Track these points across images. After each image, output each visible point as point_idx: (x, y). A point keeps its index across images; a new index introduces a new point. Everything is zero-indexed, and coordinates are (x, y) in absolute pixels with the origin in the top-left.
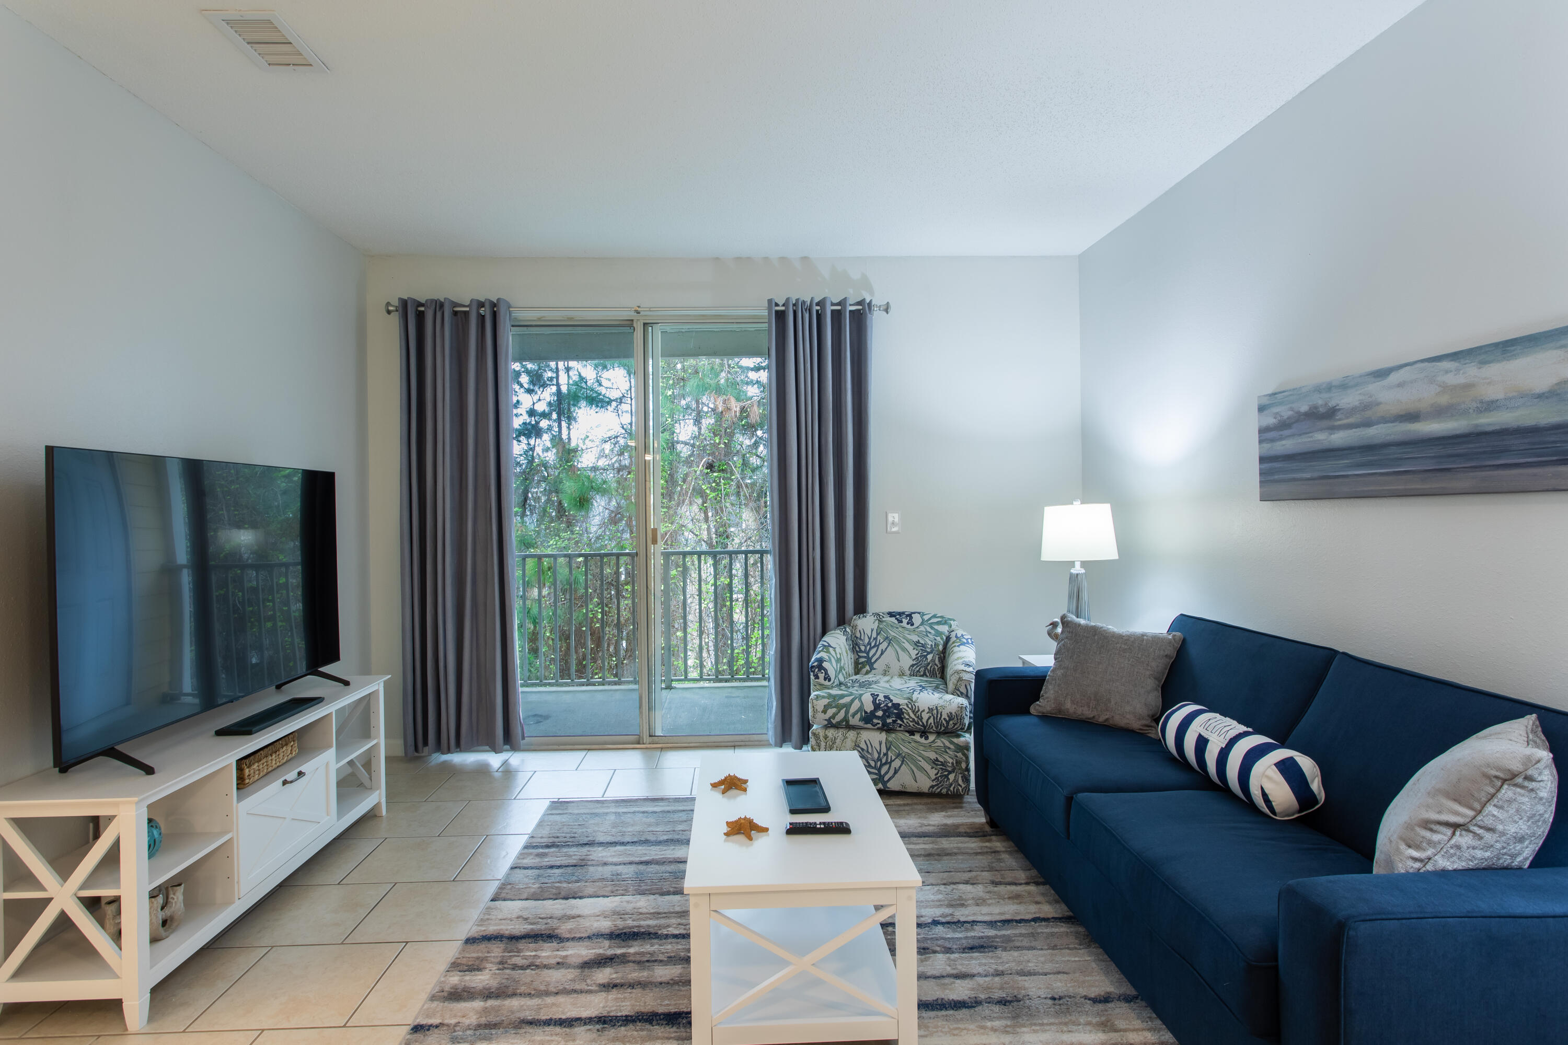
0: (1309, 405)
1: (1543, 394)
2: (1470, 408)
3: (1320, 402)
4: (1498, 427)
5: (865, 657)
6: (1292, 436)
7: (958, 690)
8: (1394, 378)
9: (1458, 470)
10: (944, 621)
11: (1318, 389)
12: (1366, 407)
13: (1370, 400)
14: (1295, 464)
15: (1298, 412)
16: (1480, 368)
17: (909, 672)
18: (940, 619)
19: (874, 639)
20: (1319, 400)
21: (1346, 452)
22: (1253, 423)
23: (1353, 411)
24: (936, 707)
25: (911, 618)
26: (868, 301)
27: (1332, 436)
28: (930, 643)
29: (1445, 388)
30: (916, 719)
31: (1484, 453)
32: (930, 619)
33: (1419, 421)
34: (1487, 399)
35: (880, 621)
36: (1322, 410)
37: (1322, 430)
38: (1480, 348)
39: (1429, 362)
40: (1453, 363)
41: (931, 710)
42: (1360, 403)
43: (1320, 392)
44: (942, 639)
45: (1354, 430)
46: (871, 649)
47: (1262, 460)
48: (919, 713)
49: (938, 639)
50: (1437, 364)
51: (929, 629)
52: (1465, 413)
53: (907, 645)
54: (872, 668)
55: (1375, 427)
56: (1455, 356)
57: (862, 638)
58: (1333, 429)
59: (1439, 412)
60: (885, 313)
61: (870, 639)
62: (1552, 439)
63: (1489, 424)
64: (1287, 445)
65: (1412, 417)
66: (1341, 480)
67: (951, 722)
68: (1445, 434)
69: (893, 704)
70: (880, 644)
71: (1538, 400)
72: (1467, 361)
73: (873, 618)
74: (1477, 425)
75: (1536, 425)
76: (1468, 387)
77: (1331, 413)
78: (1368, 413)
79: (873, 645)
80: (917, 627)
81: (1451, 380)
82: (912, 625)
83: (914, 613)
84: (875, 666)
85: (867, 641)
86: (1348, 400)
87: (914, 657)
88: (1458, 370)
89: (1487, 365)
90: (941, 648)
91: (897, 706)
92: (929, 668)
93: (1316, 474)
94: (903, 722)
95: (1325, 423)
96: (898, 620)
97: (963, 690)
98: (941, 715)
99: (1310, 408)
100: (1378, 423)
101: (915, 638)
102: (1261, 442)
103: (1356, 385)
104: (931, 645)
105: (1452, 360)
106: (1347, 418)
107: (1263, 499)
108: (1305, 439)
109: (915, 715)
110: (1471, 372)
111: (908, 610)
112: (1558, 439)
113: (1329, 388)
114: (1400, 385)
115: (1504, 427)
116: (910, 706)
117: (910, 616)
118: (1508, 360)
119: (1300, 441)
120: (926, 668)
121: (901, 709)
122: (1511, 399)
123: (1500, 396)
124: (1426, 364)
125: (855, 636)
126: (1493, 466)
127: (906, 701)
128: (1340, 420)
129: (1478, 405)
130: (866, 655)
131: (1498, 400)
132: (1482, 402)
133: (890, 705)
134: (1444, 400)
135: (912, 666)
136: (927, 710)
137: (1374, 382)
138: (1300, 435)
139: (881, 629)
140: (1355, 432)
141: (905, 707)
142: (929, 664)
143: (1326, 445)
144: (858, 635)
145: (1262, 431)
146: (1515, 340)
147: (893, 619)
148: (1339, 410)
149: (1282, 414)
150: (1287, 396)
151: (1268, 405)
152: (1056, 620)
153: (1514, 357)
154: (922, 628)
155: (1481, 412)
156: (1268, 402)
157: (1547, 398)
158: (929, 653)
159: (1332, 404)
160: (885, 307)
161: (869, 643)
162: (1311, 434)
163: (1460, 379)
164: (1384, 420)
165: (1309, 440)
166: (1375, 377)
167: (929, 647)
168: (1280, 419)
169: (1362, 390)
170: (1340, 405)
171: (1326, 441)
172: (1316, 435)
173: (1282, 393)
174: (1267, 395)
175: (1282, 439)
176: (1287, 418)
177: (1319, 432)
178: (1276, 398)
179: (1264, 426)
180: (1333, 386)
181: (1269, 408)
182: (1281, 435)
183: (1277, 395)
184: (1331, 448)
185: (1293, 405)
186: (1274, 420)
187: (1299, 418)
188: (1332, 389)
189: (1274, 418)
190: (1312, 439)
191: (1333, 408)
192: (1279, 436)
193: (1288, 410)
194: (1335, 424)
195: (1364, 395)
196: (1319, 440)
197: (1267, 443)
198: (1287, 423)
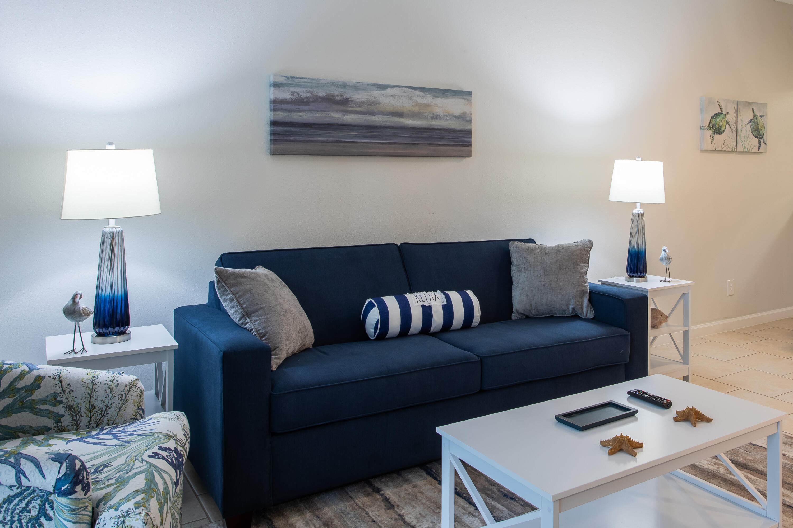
0: (327, 93)
1: (457, 116)
2: (428, 116)
3: (336, 93)
4: (440, 127)
6: (311, 111)
8: (389, 91)
9: (422, 145)
11: (335, 84)
12: (371, 103)
13: (374, 100)
14: (313, 131)
15: (317, 96)
16: (433, 99)
20: (336, 92)
23: (361, 104)
27: (345, 116)
29: (417, 104)
33: (403, 118)
36: (337, 98)
37: (337, 111)
38: (434, 89)
39: (409, 89)
40: (421, 92)
42: (367, 100)
43: (337, 87)
45: (362, 115)
47: (274, 123)
50: (414, 91)
52: (426, 118)
55: (376, 116)
56: (422, 89)
58: (346, 112)
59: (414, 115)
62: (460, 135)
63: (436, 125)
65: (400, 114)
66: (348, 144)
68: (414, 126)
71: (456, 118)
72: (428, 94)
74: (431, 125)
76: (428, 106)
77: (346, 102)
78: (372, 108)
81: (420, 100)
86: (359, 96)
88: (423, 97)
89: (436, 98)
93: (331, 139)
95: (340, 107)
99: (327, 95)
100: (378, 114)
102: (273, 110)
103: (365, 89)
105: (421, 91)
106: (358, 107)
107: (276, 152)
110: (428, 99)
112: (462, 136)
113: (344, 85)
114: (394, 96)
115: (442, 127)
118: (445, 98)
119: (317, 115)
122: (445, 115)
123: (441, 113)
124: (408, 89)
128: (352, 107)
129: (432, 115)
131: (440, 115)
132: (433, 114)
134: (416, 109)
137: (377, 91)
138: (318, 111)
140: (362, 117)
143: (340, 121)
148: (352, 101)
149: (300, 94)
150: (307, 82)
151: (285, 84)
153: (447, 97)
155: (433, 119)
156: (285, 82)
157: (459, 118)
159: (346, 96)
162: (327, 112)
163: (424, 101)
164: (382, 113)
165: (326, 116)
166: (377, 87)
168: (298, 97)
169: (369, 93)
170: (352, 98)
171: (340, 119)
172: (332, 114)
173: (300, 78)
174: (285, 76)
175: (299, 111)
176: (305, 98)
177: (335, 112)
178: (294, 81)
179: (280, 99)
180: (348, 85)
181: (287, 86)
182: (298, 108)
183: (295, 79)
184: (344, 123)
185: (312, 90)
186: (292, 97)
187: (317, 99)
188: (347, 87)
189: (292, 95)
190: (328, 116)
191: (347, 99)
192: (296, 108)
193: (307, 92)
194: (348, 109)
195: (370, 96)
196: (335, 117)
197: (282, 112)
198: (305, 101)
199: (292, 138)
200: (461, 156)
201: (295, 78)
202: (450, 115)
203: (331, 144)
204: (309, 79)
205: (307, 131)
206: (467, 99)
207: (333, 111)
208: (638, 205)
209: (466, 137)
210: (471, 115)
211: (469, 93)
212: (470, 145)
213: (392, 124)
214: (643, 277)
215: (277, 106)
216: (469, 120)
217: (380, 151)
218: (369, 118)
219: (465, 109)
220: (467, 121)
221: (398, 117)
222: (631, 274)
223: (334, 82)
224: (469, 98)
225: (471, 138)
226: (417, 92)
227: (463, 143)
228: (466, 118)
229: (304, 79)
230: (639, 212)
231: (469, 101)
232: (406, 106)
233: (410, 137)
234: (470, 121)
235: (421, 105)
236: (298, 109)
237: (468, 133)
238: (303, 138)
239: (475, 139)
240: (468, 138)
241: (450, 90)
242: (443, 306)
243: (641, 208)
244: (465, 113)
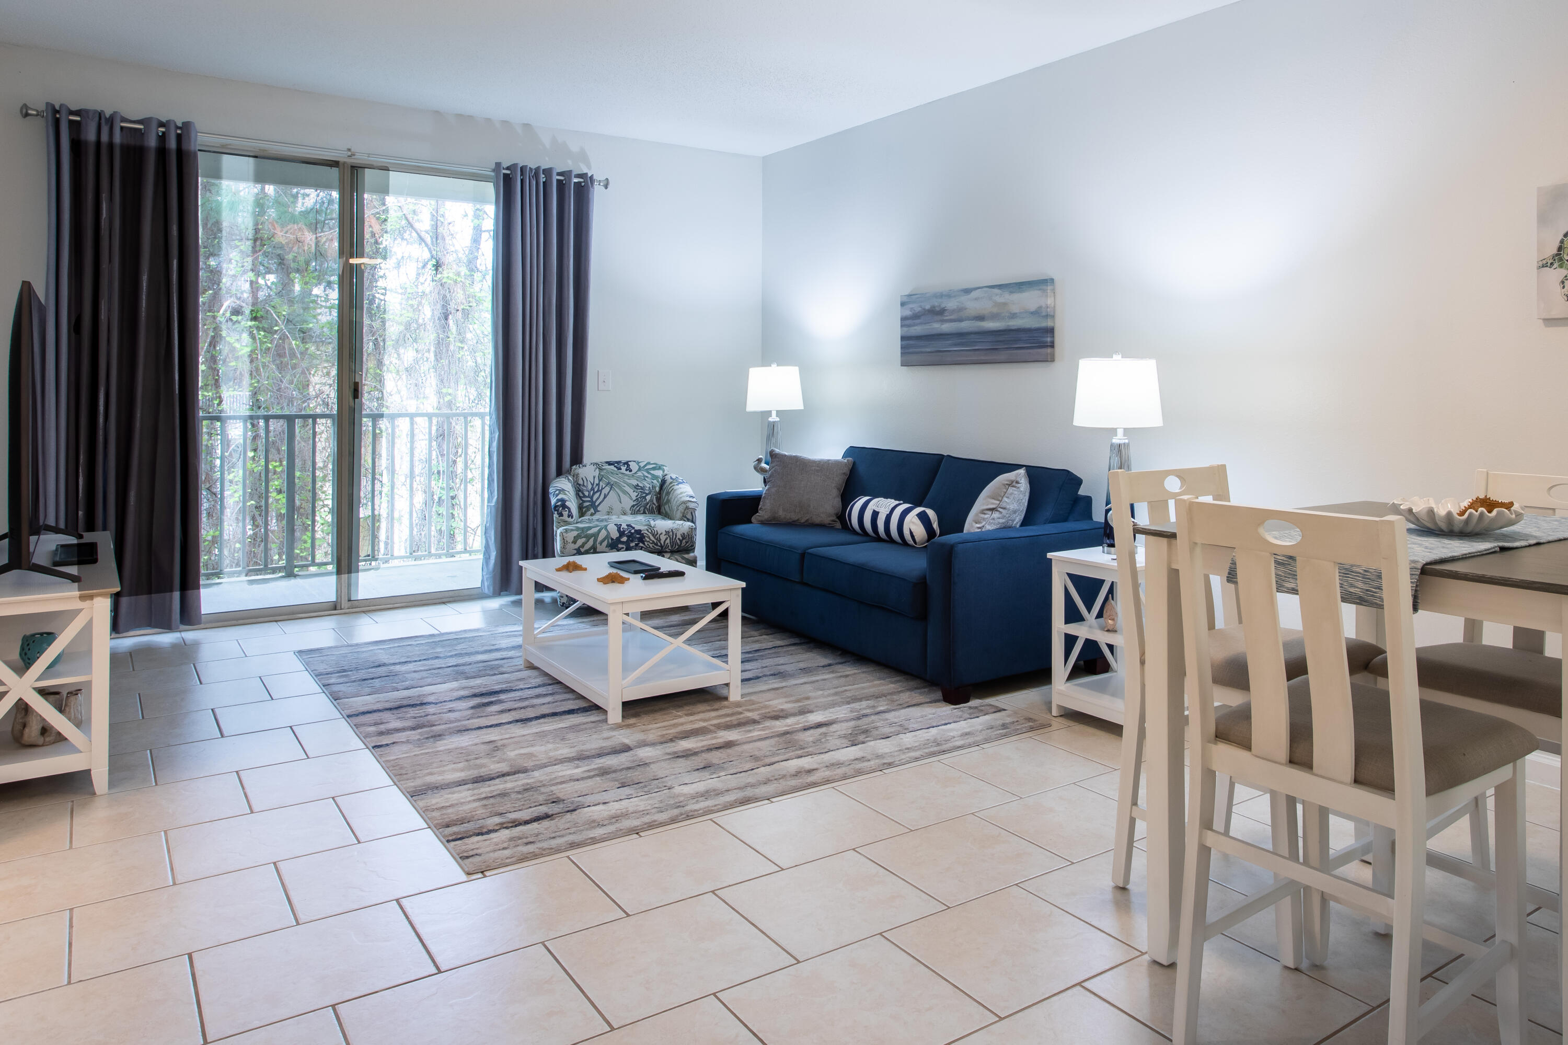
0: (930, 305)
1: (1033, 312)
2: (1005, 316)
3: (936, 304)
4: (1016, 328)
5: (589, 501)
6: (921, 324)
7: (686, 517)
8: (974, 294)
10: (659, 467)
11: (935, 295)
12: (960, 309)
13: (962, 305)
15: (924, 309)
16: (1009, 295)
17: (630, 512)
18: (654, 466)
19: (597, 485)
20: (936, 302)
22: (897, 314)
23: (953, 311)
24: (672, 530)
25: (628, 466)
26: (589, 175)
27: (942, 325)
28: (648, 486)
29: (995, 303)
30: (655, 541)
32: (645, 466)
33: (983, 321)
34: (1012, 312)
35: (601, 469)
36: (938, 309)
37: (937, 321)
38: (1010, 284)
39: (989, 288)
40: (999, 290)
41: (667, 533)
42: (957, 307)
43: (936, 297)
44: (658, 481)
45: (953, 323)
46: (594, 493)
48: (658, 536)
49: (655, 481)
50: (992, 289)
51: (646, 474)
52: (1002, 318)
53: (627, 489)
54: (596, 511)
55: (963, 322)
56: (1000, 287)
57: (585, 484)
58: (943, 321)
59: (994, 317)
60: (603, 188)
61: (593, 485)
63: (1013, 326)
64: (918, 330)
65: (981, 318)
67: (684, 541)
68: (995, 329)
69: (636, 531)
70: (602, 489)
71: (1031, 315)
72: (1004, 290)
73: (593, 467)
74: (1008, 326)
76: (1005, 304)
77: (942, 312)
78: (960, 314)
79: (596, 490)
80: (636, 473)
81: (998, 299)
82: (631, 471)
83: (630, 461)
84: (599, 509)
85: (590, 487)
86: (951, 304)
87: (634, 498)
88: (1000, 294)
89: (1012, 294)
90: (657, 489)
91: (639, 532)
92: (648, 507)
94: (644, 544)
95: (939, 318)
96: (617, 468)
97: (689, 516)
98: (676, 536)
99: (931, 307)
100: (964, 320)
101: (634, 482)
102: (902, 326)
103: (955, 296)
104: (649, 488)
105: (998, 288)
106: (951, 315)
107: (904, 364)
108: (927, 327)
109: (655, 537)
110: (1006, 297)
111: (624, 460)
113: (941, 296)
114: (976, 299)
116: (650, 531)
117: (627, 463)
118: (1020, 293)
119: (924, 327)
120: (645, 508)
121: (643, 534)
122: (1020, 313)
123: (1016, 311)
124: (987, 289)
125: (578, 484)
127: (646, 527)
128: (947, 316)
129: (1008, 315)
130: (589, 499)
131: (1016, 313)
132: (1010, 313)
133: (633, 531)
134: (995, 310)
135: (633, 506)
136: (664, 533)
137: (964, 295)
138: (925, 324)
139: (603, 476)
141: (646, 532)
142: (648, 503)
143: (938, 332)
144: (581, 482)
145: (903, 319)
146: (1024, 282)
147: (612, 467)
148: (946, 310)
149: (915, 309)
150: (918, 297)
152: (761, 457)
153: (1022, 291)
154: (640, 474)
155: (1009, 318)
156: (907, 301)
157: (1034, 314)
158: (647, 494)
159: (943, 306)
160: (605, 182)
161: (593, 489)
162: (930, 323)
163: (1001, 299)
164: (968, 319)
166: (965, 292)
167: (648, 489)
168: (914, 312)
170: (947, 307)
171: (940, 329)
172: (934, 325)
173: (914, 295)
174: (906, 295)
175: (914, 325)
176: (918, 312)
179: (905, 315)
180: (944, 294)
181: (907, 303)
182: (915, 322)
183: (911, 296)
185: (921, 304)
187: (925, 312)
188: (943, 296)
189: (910, 310)
193: (919, 307)
194: (944, 318)
196: (937, 328)
197: (907, 327)
199: (911, 350)
202: (1025, 312)
206: (1043, 290)
207: (935, 322)
213: (976, 330)
215: (903, 322)
218: (959, 325)
219: (1043, 302)
220: (1043, 317)
226: (996, 291)
228: (1041, 313)
231: (1045, 292)
232: (986, 308)
233: (992, 342)
235: (999, 304)
241: (1027, 282)
244: (1040, 307)
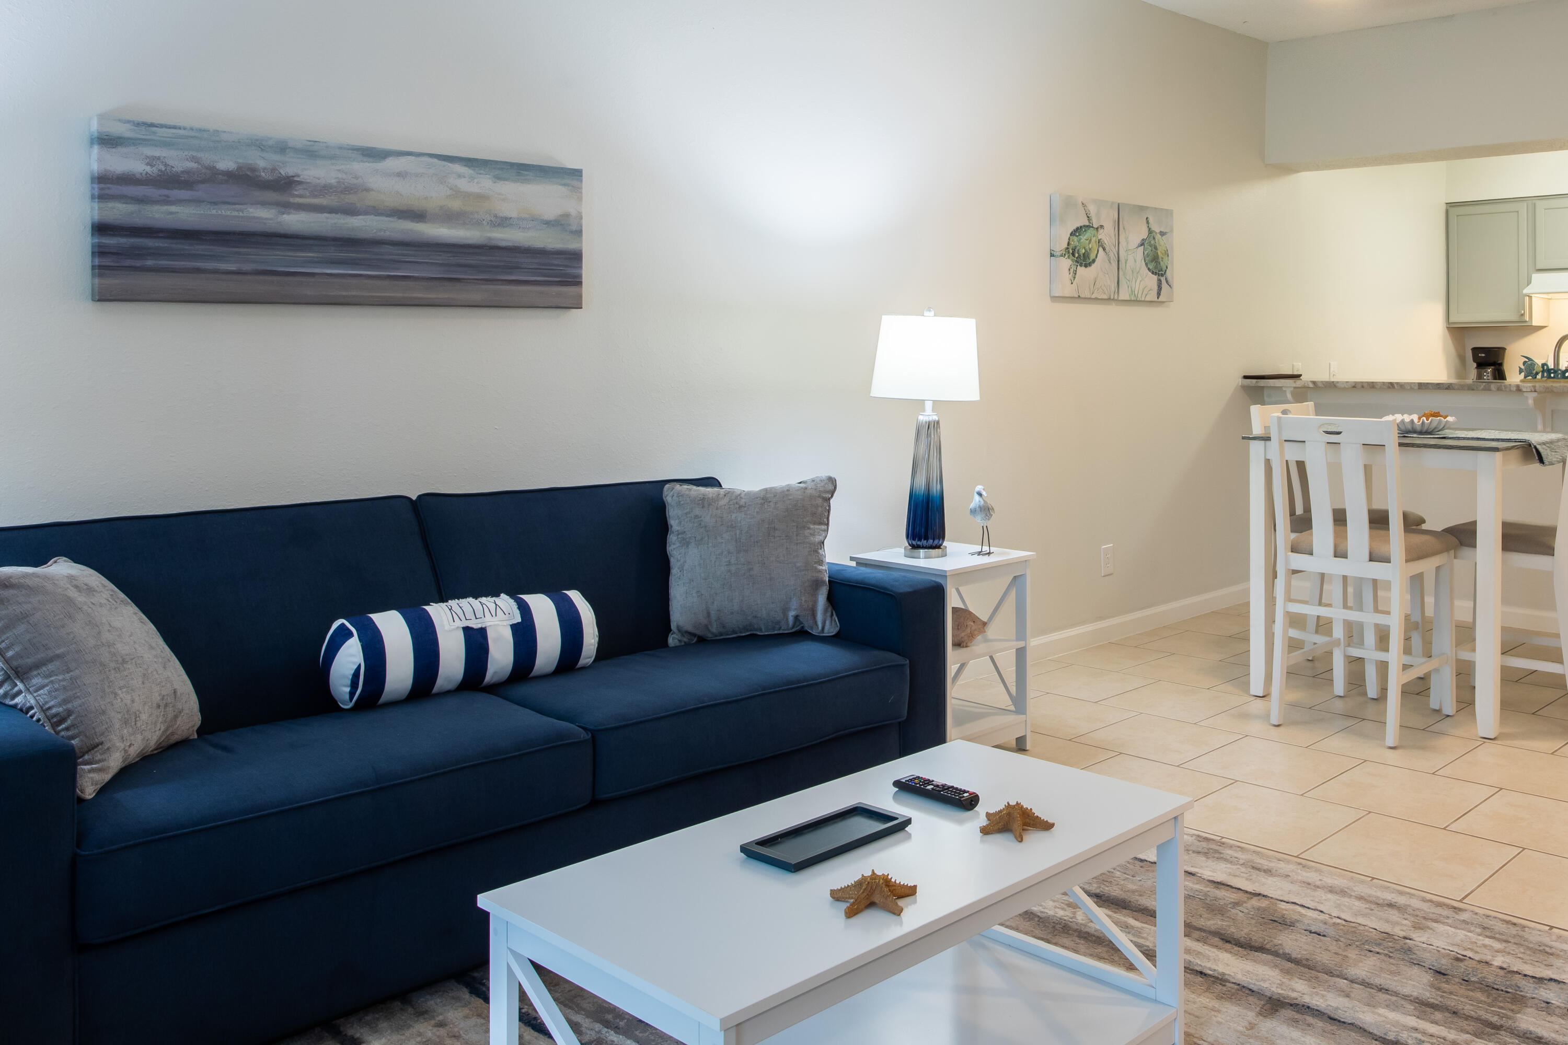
0: (238, 163)
1: (551, 221)
2: (484, 220)
3: (261, 164)
4: (510, 244)
6: (198, 202)
8: (391, 164)
9: (468, 281)
11: (259, 144)
12: (349, 189)
13: (355, 181)
14: (203, 247)
15: (212, 169)
16: (495, 183)
20: (261, 162)
21: (311, 242)
23: (325, 189)
27: (285, 216)
29: (457, 193)
31: (497, 267)
33: (425, 222)
34: (501, 215)
36: (262, 175)
37: (263, 204)
38: (496, 162)
40: (467, 168)
42: (338, 182)
43: (262, 150)
45: (325, 215)
50: (450, 165)
52: (478, 223)
55: (361, 217)
58: (287, 207)
59: (450, 217)
62: (556, 262)
63: (502, 240)
65: (418, 216)
71: (547, 225)
72: (482, 172)
74: (490, 239)
75: (544, 248)
76: (481, 197)
77: (285, 184)
78: (350, 199)
81: (464, 185)
86: (317, 173)
88: (472, 178)
89: (502, 182)
95: (271, 196)
99: (239, 168)
100: (366, 212)
102: (98, 197)
103: (332, 157)
105: (466, 166)
106: (315, 196)
110: (484, 184)
112: (560, 263)
113: (282, 148)
114: (401, 175)
118: (521, 182)
119: (214, 212)
122: (523, 219)
123: (514, 214)
124: (436, 160)
126: (506, 280)
128: (301, 196)
129: (492, 219)
131: (511, 218)
132: (496, 216)
134: (456, 205)
137: (362, 161)
138: (215, 203)
140: (327, 218)
143: (272, 227)
145: (106, 180)
146: (527, 165)
148: (300, 183)
149: (171, 163)
150: (187, 137)
153: (527, 181)
155: (495, 226)
156: (128, 134)
157: (553, 225)
159: (288, 170)
162: (239, 206)
163: (473, 188)
164: (375, 211)
165: (236, 214)
166: (361, 154)
168: (163, 169)
169: (343, 167)
170: (302, 177)
171: (271, 222)
172: (251, 210)
173: (170, 128)
174: (129, 122)
175: (166, 201)
176: (182, 172)
177: (259, 206)
178: (154, 133)
179: (117, 172)
180: (289, 148)
181: (134, 144)
182: (165, 196)
183: (154, 129)
184: (282, 231)
185: (199, 155)
186: (148, 169)
187: (213, 177)
188: (287, 150)
189: (148, 164)
190: (241, 214)
191: (288, 177)
192: (160, 196)
193: (187, 160)
194: (292, 200)
195: (346, 173)
196: (257, 218)
197: (124, 203)
198: (183, 178)
200: (559, 305)
201: (157, 127)
202: (534, 219)
203: (250, 277)
204: (192, 129)
205: (186, 247)
206: (573, 186)
207: (252, 204)
208: (929, 406)
209: (570, 267)
210: (581, 218)
211: (577, 174)
212: (579, 283)
213: (399, 236)
214: (938, 547)
215: (109, 188)
216: (576, 231)
217: (371, 294)
218: (343, 222)
219: (570, 207)
220: (572, 232)
221: (412, 221)
222: (914, 543)
223: (257, 140)
224: (575, 183)
225: (581, 267)
226: (458, 168)
227: (563, 280)
228: (570, 225)
229: (180, 128)
230: (931, 419)
231: (577, 190)
232: (431, 197)
234: (579, 233)
235: (467, 195)
236: (165, 198)
237: (576, 257)
238: (176, 263)
239: (590, 271)
240: (574, 267)
241: (533, 166)
242: (514, 627)
243: (933, 410)
244: (567, 215)
